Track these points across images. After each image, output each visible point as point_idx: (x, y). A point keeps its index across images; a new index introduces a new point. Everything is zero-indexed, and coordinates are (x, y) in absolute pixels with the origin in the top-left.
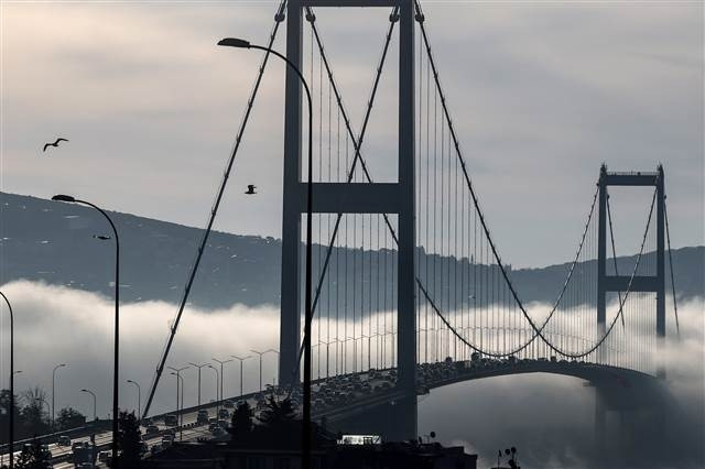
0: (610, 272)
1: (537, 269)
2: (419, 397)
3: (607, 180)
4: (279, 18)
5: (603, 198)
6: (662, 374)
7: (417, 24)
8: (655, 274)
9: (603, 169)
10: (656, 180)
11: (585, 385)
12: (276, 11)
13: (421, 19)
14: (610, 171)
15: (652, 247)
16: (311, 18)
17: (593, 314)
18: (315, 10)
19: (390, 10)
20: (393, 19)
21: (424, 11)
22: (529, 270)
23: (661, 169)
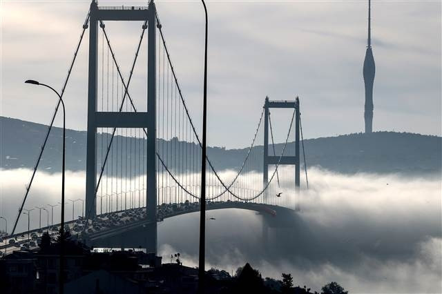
0: (270, 154)
1: (239, 150)
2: (158, 223)
3: (269, 104)
4: (85, 27)
5: (267, 114)
6: (298, 209)
7: (157, 29)
8: (294, 155)
9: (267, 99)
10: (295, 105)
11: (256, 214)
12: (84, 23)
13: (160, 27)
14: (271, 100)
15: (292, 139)
16: (103, 26)
17: (261, 176)
18: (105, 22)
19: (143, 23)
20: (144, 27)
21: (161, 23)
22: (236, 150)
23: (297, 99)
